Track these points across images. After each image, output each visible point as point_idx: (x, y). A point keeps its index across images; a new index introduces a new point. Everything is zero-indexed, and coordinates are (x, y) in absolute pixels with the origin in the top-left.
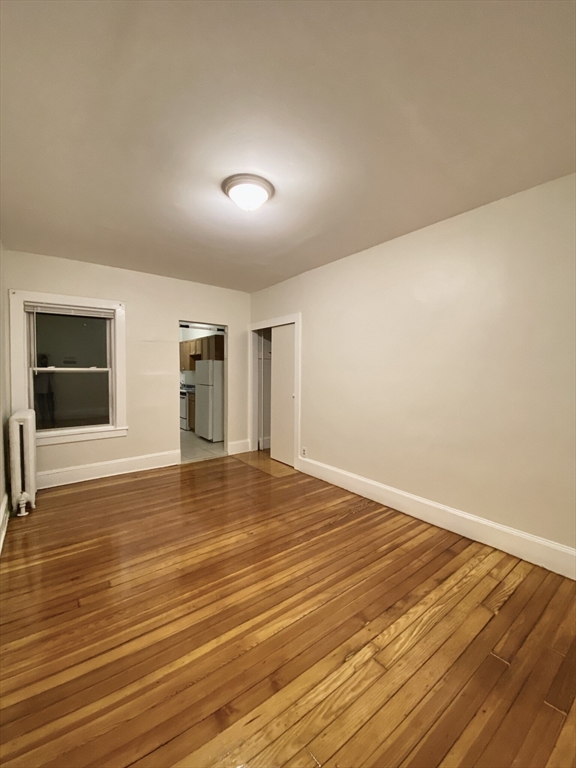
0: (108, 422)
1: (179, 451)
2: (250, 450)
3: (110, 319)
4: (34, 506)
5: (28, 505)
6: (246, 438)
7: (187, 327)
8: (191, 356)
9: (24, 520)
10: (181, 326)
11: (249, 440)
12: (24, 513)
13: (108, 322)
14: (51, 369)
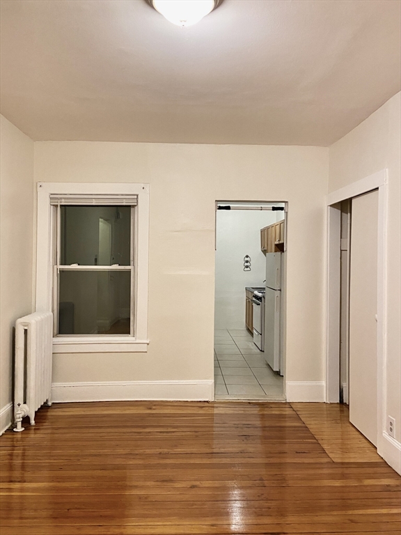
0: (128, 333)
1: (212, 381)
2: (325, 399)
3: (134, 206)
4: (33, 422)
5: (26, 420)
6: (318, 378)
7: (228, 208)
8: (276, 245)
9: (19, 436)
10: (220, 208)
11: (324, 383)
12: (19, 429)
13: (132, 209)
14: (75, 267)
